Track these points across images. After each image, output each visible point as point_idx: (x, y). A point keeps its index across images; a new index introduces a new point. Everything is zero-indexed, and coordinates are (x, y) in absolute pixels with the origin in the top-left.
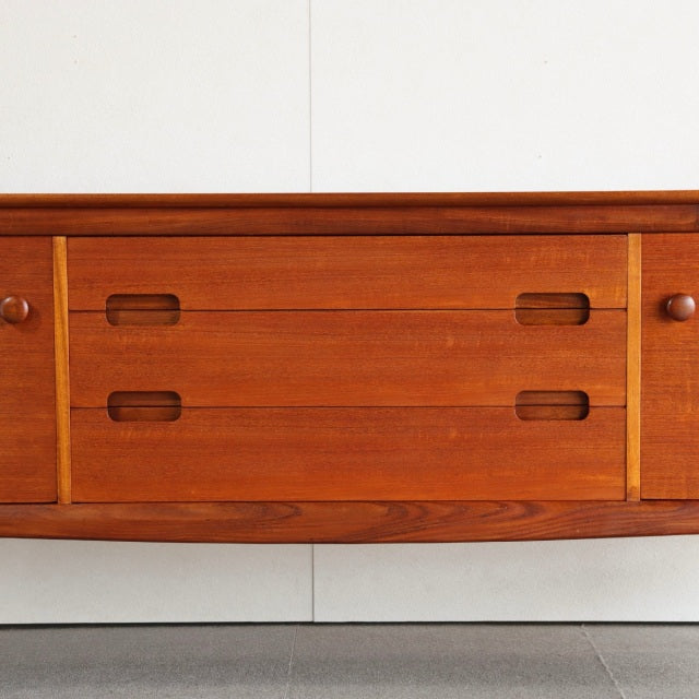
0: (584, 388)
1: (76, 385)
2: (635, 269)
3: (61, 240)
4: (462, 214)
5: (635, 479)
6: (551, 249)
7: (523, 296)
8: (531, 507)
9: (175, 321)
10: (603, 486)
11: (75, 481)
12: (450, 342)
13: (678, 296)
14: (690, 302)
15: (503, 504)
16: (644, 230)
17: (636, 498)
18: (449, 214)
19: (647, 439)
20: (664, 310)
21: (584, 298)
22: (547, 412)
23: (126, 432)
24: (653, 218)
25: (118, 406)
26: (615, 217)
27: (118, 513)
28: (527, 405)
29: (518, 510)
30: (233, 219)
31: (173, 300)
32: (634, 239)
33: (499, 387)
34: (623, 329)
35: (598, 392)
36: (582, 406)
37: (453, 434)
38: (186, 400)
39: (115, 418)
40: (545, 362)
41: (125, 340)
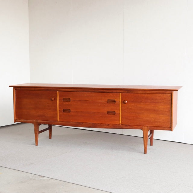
0: (115, 111)
1: (60, 108)
2: (121, 97)
3: (58, 92)
5: (121, 122)
6: (111, 95)
7: (108, 100)
8: (108, 125)
9: (70, 101)
10: (117, 123)
11: (59, 119)
12: (100, 105)
13: (125, 101)
14: (126, 101)
15: (105, 124)
16: (121, 93)
17: (121, 124)
18: (99, 90)
19: (122, 117)
20: (123, 102)
21: (115, 100)
22: (111, 113)
23: (65, 114)
24: (122, 91)
26: (118, 91)
28: (109, 113)
29: (107, 125)
30: (75, 90)
31: (70, 99)
32: (120, 94)
33: (105, 110)
34: (119, 104)
35: (117, 112)
36: (114, 113)
37: (100, 116)
38: (71, 110)
39: (64, 112)
40: (111, 108)
41: (65, 103)
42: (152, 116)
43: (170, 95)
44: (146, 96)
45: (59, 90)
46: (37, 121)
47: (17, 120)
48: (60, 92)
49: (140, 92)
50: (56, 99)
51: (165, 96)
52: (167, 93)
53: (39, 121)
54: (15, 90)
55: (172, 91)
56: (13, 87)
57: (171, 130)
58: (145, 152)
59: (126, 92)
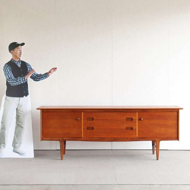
0: (132, 127)
1: (84, 126)
2: (137, 116)
3: (82, 113)
4: (121, 110)
5: (137, 136)
6: (129, 114)
7: (127, 118)
8: (127, 138)
9: (93, 120)
10: (134, 136)
11: (84, 136)
12: (119, 122)
13: (141, 118)
15: (125, 138)
18: (119, 110)
19: (138, 132)
20: (140, 119)
21: (132, 118)
23: (89, 131)
24: (139, 111)
25: (88, 129)
26: (135, 111)
27: (88, 139)
28: (127, 129)
31: (93, 118)
32: (137, 113)
33: (124, 127)
34: (136, 121)
35: (134, 127)
36: (132, 129)
37: (120, 131)
38: (94, 128)
39: (87, 129)
40: (129, 124)
41: (89, 122)
42: (163, 130)
43: (176, 112)
44: (158, 114)
45: (84, 111)
46: (63, 139)
47: (43, 139)
48: (84, 113)
49: (153, 111)
50: (81, 119)
51: (173, 113)
52: (174, 111)
53: (64, 139)
54: (42, 112)
55: (178, 109)
56: (40, 110)
57: (178, 140)
58: (157, 159)
59: (142, 111)
